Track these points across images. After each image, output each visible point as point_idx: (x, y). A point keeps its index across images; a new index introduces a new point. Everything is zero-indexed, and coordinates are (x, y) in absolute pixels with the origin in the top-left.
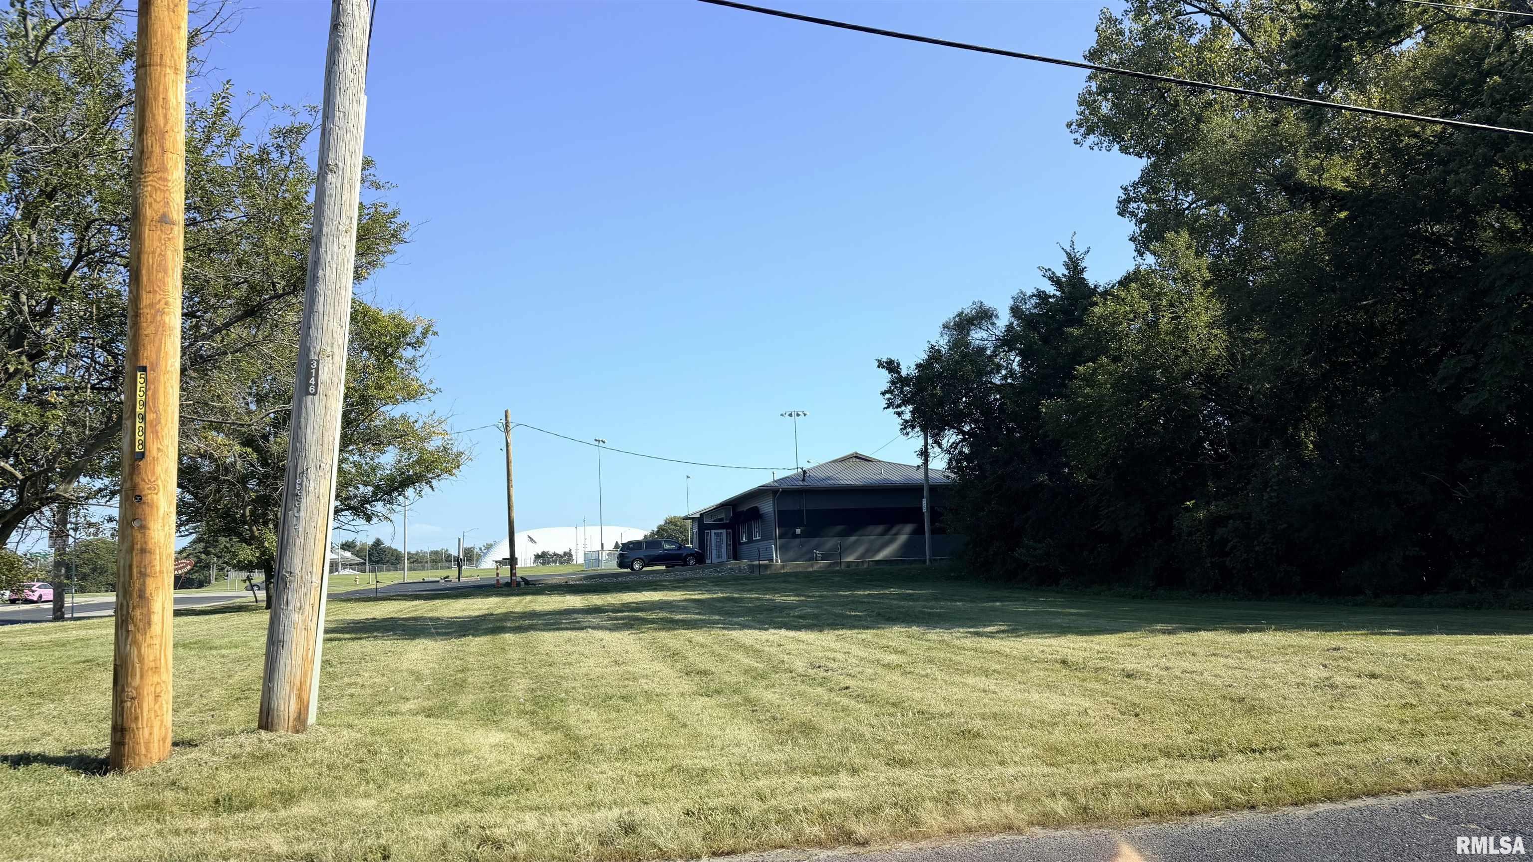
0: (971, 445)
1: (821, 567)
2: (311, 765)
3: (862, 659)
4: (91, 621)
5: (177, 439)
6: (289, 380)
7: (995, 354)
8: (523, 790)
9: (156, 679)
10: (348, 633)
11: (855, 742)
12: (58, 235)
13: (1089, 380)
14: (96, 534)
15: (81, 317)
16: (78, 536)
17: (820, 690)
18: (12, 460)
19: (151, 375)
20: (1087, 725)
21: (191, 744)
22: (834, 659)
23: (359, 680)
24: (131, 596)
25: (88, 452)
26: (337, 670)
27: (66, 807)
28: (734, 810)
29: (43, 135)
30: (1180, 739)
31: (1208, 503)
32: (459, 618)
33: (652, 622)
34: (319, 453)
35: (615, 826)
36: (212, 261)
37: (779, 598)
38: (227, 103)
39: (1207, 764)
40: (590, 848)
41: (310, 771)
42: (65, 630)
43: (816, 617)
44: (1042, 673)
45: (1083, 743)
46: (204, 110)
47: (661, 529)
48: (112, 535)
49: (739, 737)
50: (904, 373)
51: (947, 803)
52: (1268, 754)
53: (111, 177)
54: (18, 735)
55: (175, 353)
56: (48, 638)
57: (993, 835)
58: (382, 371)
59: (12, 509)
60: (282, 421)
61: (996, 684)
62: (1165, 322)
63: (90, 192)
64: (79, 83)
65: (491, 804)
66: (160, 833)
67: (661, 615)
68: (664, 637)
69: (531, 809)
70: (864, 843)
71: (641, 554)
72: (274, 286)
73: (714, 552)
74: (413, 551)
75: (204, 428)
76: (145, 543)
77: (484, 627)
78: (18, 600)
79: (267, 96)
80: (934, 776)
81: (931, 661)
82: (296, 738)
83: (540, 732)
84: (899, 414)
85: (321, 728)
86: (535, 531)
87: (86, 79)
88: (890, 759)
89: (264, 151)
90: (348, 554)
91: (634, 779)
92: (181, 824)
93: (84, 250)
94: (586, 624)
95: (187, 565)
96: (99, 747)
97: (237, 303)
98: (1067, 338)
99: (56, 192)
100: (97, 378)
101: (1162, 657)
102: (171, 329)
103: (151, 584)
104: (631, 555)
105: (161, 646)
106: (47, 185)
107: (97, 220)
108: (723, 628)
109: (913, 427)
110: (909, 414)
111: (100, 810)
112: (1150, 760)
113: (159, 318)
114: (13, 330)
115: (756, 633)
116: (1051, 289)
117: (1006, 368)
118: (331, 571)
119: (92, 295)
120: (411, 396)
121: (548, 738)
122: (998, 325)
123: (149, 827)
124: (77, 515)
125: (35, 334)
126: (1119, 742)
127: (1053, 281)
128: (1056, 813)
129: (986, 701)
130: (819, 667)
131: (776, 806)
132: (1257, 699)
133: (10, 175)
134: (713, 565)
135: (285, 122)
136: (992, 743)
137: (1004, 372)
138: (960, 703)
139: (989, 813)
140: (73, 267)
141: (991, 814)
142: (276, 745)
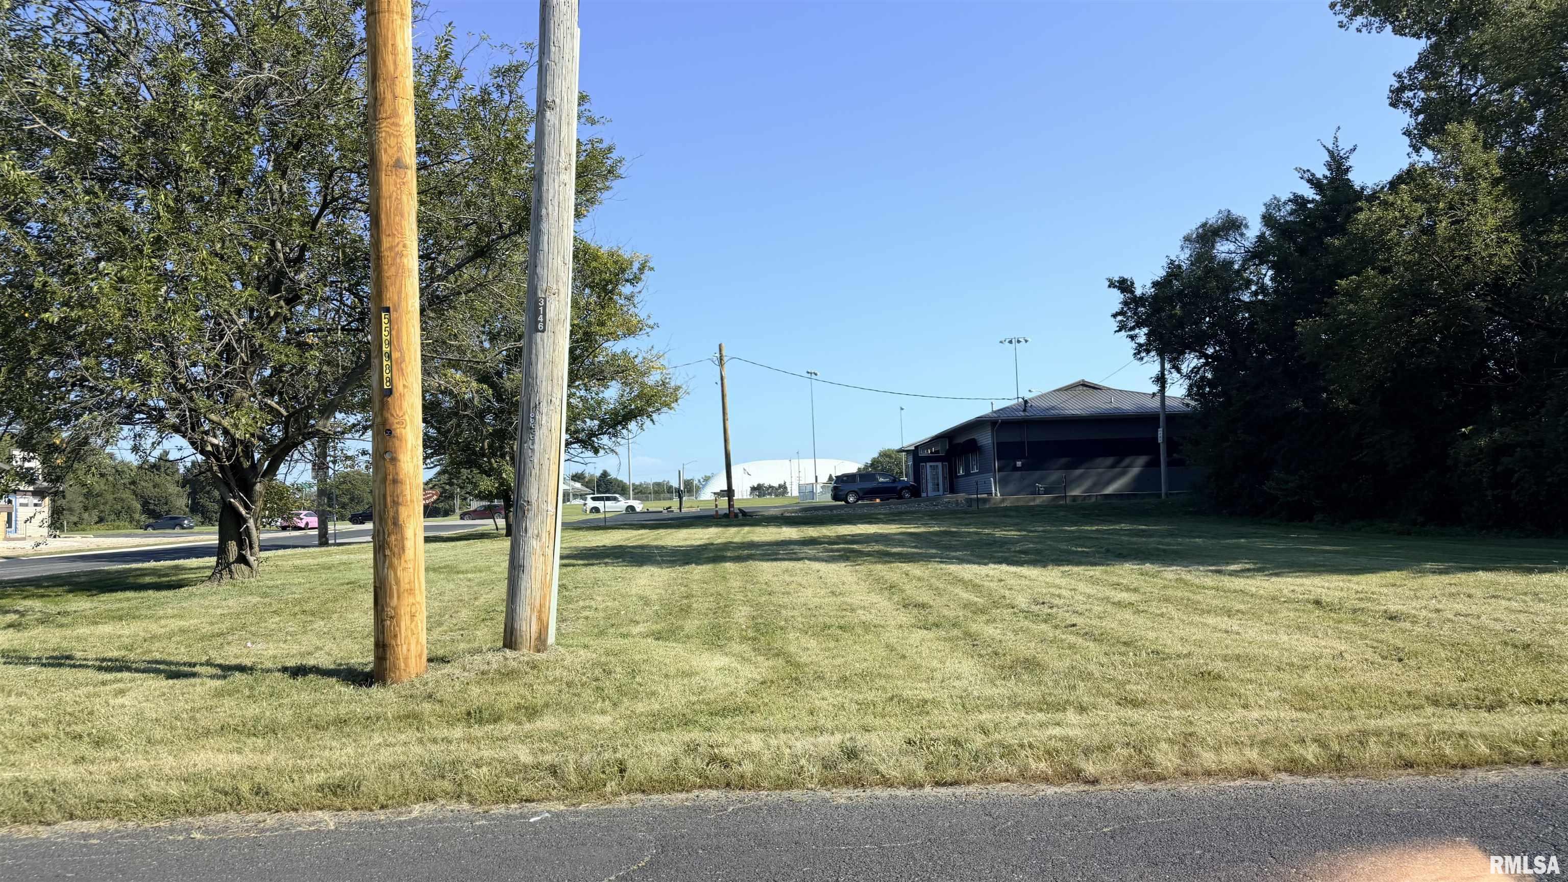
0: (1215, 370)
1: (1043, 501)
2: (551, 683)
3: (1089, 596)
4: (351, 547)
5: (420, 376)
6: (520, 318)
7: (1244, 268)
8: (748, 712)
9: (411, 600)
10: (581, 559)
11: (1083, 680)
12: (305, 184)
13: (1353, 295)
14: (352, 466)
15: (329, 262)
16: (337, 468)
17: (1043, 626)
18: (276, 398)
19: (394, 315)
20: (1342, 669)
21: (443, 660)
22: (1059, 596)
23: (593, 603)
24: (386, 523)
25: (341, 390)
26: (573, 594)
27: (338, 715)
28: (956, 742)
29: (288, 88)
30: (1452, 687)
31: (1492, 430)
32: (682, 547)
33: (868, 554)
34: (550, 388)
35: (837, 751)
36: (443, 204)
37: (999, 533)
38: (450, 46)
39: (1483, 714)
40: (814, 771)
41: (552, 688)
42: (330, 555)
43: (1038, 552)
44: (1292, 614)
45: (1337, 688)
46: (429, 54)
47: (874, 463)
48: (367, 467)
49: (960, 670)
50: (1138, 292)
51: (1184, 746)
52: (1557, 706)
53: (349, 126)
54: (295, 649)
55: (414, 293)
56: (316, 562)
57: (1235, 780)
58: (603, 308)
59: (280, 443)
60: (515, 358)
61: (1240, 625)
62: (1443, 226)
63: (331, 142)
64: (316, 35)
65: (718, 724)
66: (420, 741)
67: (877, 547)
68: (881, 569)
69: (756, 730)
70: (1095, 782)
71: (855, 487)
72: (501, 226)
73: (930, 486)
74: (637, 483)
75: (444, 366)
76: (397, 474)
77: (706, 556)
78: (289, 526)
79: (485, 36)
80: (1169, 718)
81: (1167, 600)
82: (538, 656)
83: (762, 658)
84: (1132, 338)
85: (560, 648)
86: (750, 464)
87: (322, 31)
88: (1121, 699)
89: (485, 91)
90: (578, 485)
91: (854, 707)
92: (438, 733)
93: (329, 198)
94: (803, 555)
95: (433, 495)
96: (364, 661)
97: (468, 244)
98: (1327, 249)
99: (302, 144)
100: (347, 320)
101: (1432, 599)
102: (410, 271)
103: (403, 512)
104: (845, 487)
105: (414, 570)
106: (293, 136)
107: (338, 168)
108: (941, 562)
109: (1148, 351)
110: (1144, 337)
111: (368, 718)
112: (1415, 708)
113: (398, 260)
114: (271, 277)
115: (975, 568)
116: (1309, 193)
117: (1257, 284)
118: (564, 502)
119: (339, 241)
120: (631, 331)
121: (770, 663)
122: (1248, 235)
123: (410, 735)
124: (335, 448)
125: (291, 280)
126: (1378, 689)
127: (1312, 184)
128: (1305, 760)
129: (1228, 642)
130: (1043, 603)
131: (1000, 740)
132: (1545, 646)
133: (261, 129)
134: (928, 499)
135: (504, 61)
136: (1234, 685)
137: (1254, 288)
138: (1199, 644)
139: (1230, 757)
140: (319, 215)
141: (1233, 758)
142: (520, 662)
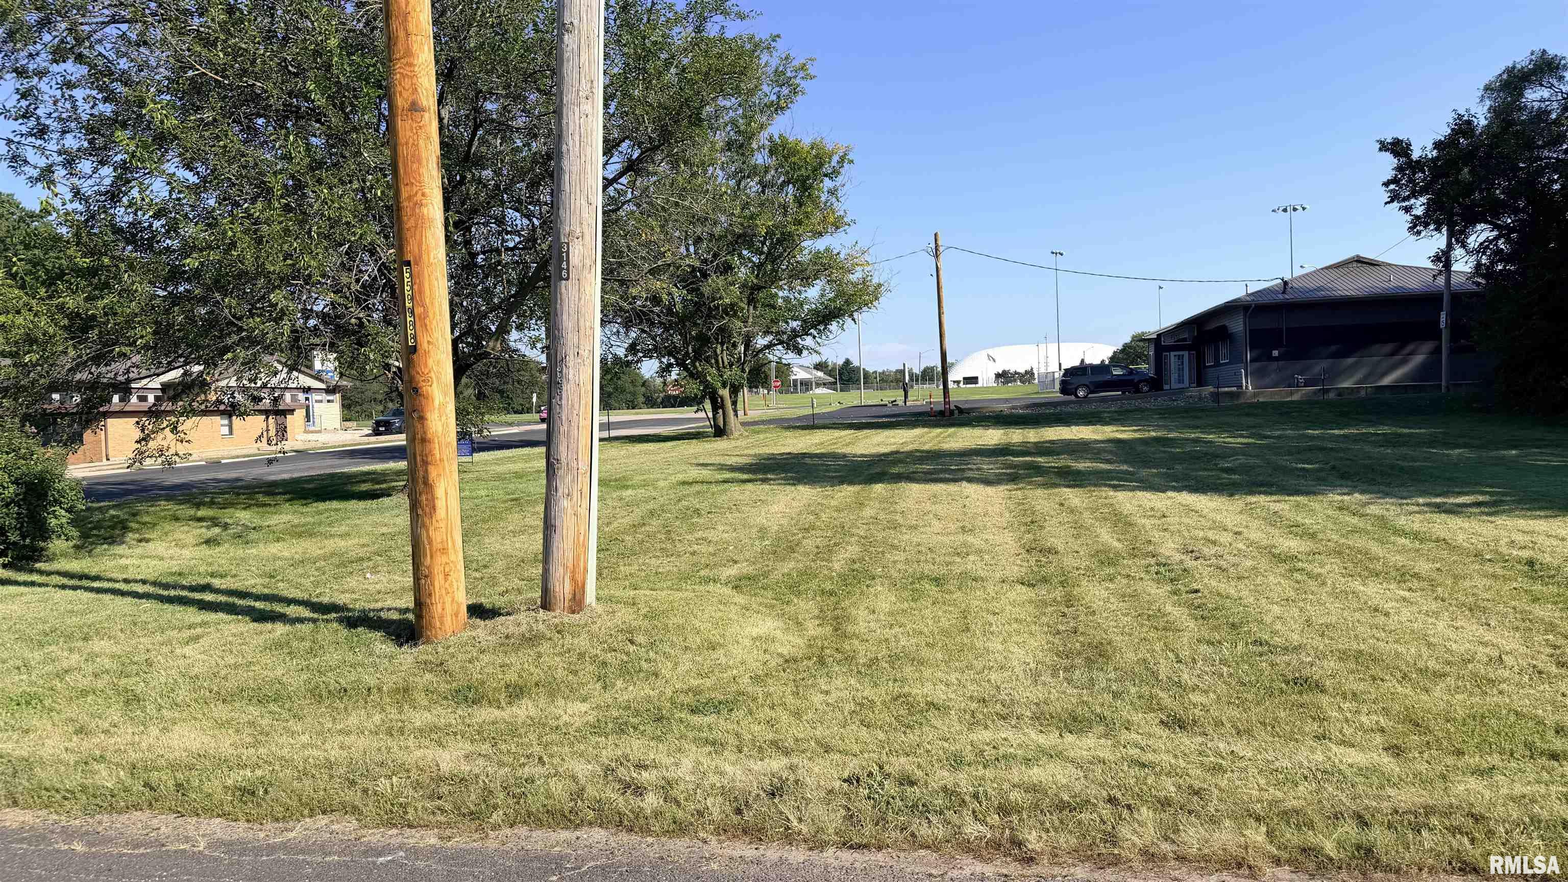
0: (1512, 242)
1: (1302, 395)
3: (1251, 544)
9: (444, 559)
19: (415, 269)
24: (417, 482)
34: (576, 340)
50: (1416, 155)
55: (437, 245)
58: (800, 206)
71: (1091, 379)
73: (1174, 376)
76: (425, 433)
82: (573, 617)
84: (1407, 210)
85: (600, 608)
86: (995, 349)
102: (431, 220)
103: (433, 472)
104: (1076, 381)
105: (446, 529)
109: (1426, 225)
110: (1422, 208)
113: (418, 211)
134: (1171, 393)
